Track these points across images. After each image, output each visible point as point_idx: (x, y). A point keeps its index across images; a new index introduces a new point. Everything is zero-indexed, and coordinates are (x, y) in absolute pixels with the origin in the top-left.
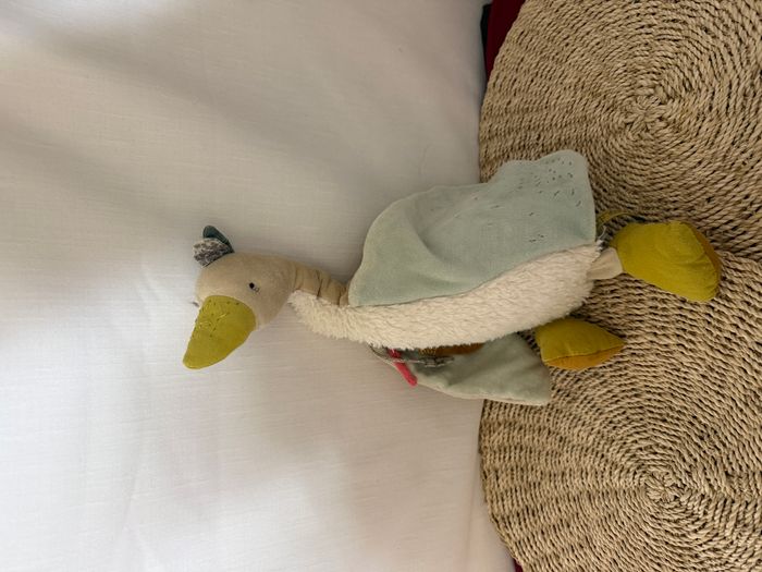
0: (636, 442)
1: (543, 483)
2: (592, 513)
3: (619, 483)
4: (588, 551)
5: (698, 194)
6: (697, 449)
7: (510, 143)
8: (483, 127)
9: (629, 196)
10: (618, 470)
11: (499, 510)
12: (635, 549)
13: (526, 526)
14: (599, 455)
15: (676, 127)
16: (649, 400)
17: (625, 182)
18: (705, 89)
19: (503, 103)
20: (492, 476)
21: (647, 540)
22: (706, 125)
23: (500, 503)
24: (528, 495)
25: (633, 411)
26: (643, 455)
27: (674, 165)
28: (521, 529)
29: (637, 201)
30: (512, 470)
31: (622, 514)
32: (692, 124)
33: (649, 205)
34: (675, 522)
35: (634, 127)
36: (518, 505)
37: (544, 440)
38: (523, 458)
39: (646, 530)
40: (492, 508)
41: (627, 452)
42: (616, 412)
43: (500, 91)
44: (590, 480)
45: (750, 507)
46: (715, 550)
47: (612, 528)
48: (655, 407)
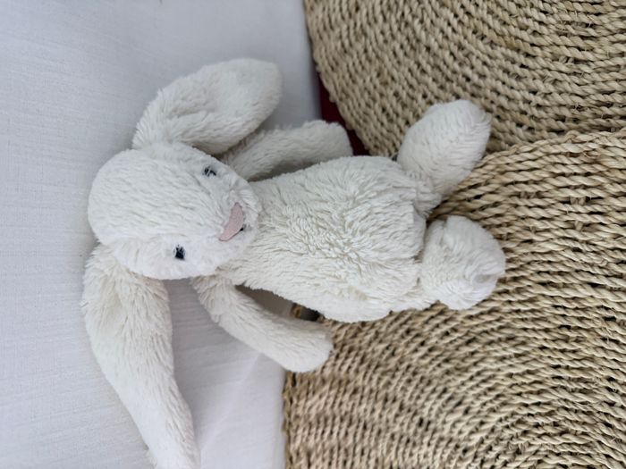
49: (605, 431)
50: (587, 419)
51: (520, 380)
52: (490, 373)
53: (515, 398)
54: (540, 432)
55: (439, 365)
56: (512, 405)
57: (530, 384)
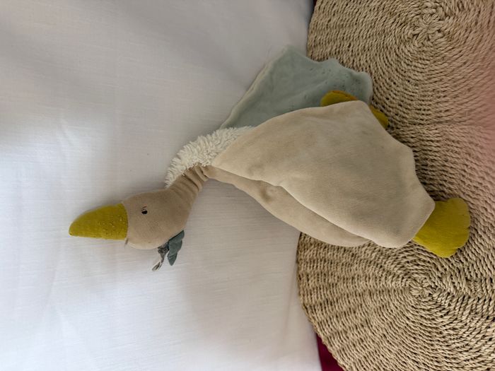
0: (405, 257)
1: (339, 284)
2: (371, 304)
3: (391, 284)
4: (367, 329)
5: (462, 86)
6: (447, 262)
7: (329, 49)
8: (310, 37)
9: (411, 87)
10: (391, 276)
11: (308, 301)
12: (399, 328)
13: (326, 312)
14: (379, 266)
15: (449, 37)
17: (410, 77)
18: (473, 9)
19: (325, 21)
20: (304, 278)
21: (408, 322)
22: (472, 35)
23: (309, 296)
24: (328, 292)
26: (410, 267)
27: (446, 65)
28: (323, 314)
29: (417, 91)
30: (318, 275)
31: (391, 305)
32: (462, 34)
33: (426, 93)
34: (428, 310)
35: (420, 37)
36: (321, 298)
37: (341, 255)
38: (326, 268)
39: (408, 315)
40: (304, 299)
41: (398, 264)
43: (323, 12)
44: (371, 282)
45: (480, 302)
46: (454, 329)
47: (385, 315)
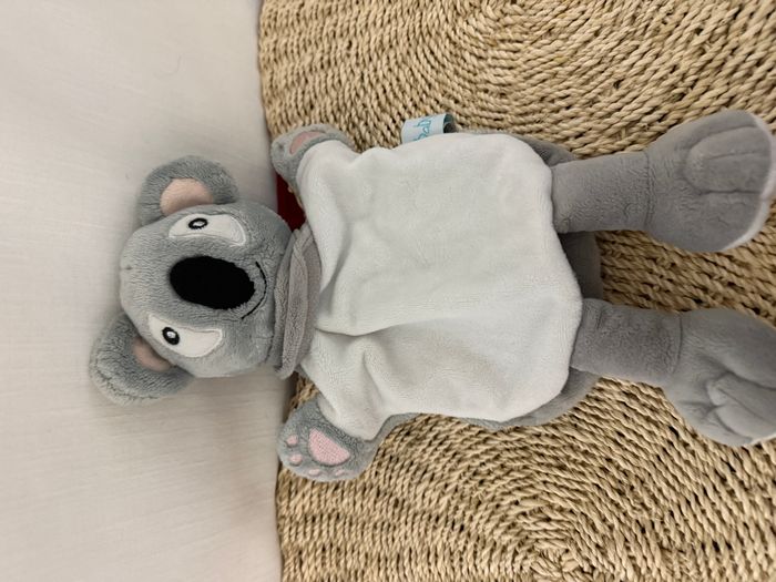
16: (538, 436)
25: (513, 455)
42: (486, 457)
48: (547, 447)
49: (538, 459)
50: (523, 454)
51: (468, 434)
52: (443, 436)
53: (468, 452)
54: (492, 477)
55: (402, 440)
56: (466, 460)
57: (477, 436)
